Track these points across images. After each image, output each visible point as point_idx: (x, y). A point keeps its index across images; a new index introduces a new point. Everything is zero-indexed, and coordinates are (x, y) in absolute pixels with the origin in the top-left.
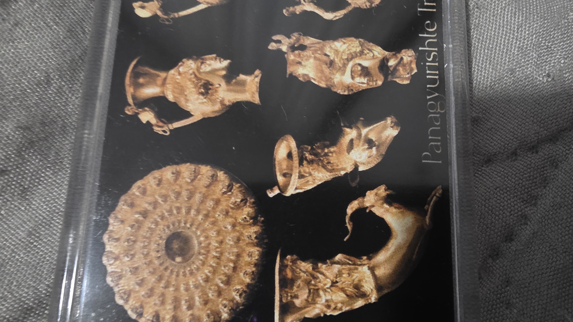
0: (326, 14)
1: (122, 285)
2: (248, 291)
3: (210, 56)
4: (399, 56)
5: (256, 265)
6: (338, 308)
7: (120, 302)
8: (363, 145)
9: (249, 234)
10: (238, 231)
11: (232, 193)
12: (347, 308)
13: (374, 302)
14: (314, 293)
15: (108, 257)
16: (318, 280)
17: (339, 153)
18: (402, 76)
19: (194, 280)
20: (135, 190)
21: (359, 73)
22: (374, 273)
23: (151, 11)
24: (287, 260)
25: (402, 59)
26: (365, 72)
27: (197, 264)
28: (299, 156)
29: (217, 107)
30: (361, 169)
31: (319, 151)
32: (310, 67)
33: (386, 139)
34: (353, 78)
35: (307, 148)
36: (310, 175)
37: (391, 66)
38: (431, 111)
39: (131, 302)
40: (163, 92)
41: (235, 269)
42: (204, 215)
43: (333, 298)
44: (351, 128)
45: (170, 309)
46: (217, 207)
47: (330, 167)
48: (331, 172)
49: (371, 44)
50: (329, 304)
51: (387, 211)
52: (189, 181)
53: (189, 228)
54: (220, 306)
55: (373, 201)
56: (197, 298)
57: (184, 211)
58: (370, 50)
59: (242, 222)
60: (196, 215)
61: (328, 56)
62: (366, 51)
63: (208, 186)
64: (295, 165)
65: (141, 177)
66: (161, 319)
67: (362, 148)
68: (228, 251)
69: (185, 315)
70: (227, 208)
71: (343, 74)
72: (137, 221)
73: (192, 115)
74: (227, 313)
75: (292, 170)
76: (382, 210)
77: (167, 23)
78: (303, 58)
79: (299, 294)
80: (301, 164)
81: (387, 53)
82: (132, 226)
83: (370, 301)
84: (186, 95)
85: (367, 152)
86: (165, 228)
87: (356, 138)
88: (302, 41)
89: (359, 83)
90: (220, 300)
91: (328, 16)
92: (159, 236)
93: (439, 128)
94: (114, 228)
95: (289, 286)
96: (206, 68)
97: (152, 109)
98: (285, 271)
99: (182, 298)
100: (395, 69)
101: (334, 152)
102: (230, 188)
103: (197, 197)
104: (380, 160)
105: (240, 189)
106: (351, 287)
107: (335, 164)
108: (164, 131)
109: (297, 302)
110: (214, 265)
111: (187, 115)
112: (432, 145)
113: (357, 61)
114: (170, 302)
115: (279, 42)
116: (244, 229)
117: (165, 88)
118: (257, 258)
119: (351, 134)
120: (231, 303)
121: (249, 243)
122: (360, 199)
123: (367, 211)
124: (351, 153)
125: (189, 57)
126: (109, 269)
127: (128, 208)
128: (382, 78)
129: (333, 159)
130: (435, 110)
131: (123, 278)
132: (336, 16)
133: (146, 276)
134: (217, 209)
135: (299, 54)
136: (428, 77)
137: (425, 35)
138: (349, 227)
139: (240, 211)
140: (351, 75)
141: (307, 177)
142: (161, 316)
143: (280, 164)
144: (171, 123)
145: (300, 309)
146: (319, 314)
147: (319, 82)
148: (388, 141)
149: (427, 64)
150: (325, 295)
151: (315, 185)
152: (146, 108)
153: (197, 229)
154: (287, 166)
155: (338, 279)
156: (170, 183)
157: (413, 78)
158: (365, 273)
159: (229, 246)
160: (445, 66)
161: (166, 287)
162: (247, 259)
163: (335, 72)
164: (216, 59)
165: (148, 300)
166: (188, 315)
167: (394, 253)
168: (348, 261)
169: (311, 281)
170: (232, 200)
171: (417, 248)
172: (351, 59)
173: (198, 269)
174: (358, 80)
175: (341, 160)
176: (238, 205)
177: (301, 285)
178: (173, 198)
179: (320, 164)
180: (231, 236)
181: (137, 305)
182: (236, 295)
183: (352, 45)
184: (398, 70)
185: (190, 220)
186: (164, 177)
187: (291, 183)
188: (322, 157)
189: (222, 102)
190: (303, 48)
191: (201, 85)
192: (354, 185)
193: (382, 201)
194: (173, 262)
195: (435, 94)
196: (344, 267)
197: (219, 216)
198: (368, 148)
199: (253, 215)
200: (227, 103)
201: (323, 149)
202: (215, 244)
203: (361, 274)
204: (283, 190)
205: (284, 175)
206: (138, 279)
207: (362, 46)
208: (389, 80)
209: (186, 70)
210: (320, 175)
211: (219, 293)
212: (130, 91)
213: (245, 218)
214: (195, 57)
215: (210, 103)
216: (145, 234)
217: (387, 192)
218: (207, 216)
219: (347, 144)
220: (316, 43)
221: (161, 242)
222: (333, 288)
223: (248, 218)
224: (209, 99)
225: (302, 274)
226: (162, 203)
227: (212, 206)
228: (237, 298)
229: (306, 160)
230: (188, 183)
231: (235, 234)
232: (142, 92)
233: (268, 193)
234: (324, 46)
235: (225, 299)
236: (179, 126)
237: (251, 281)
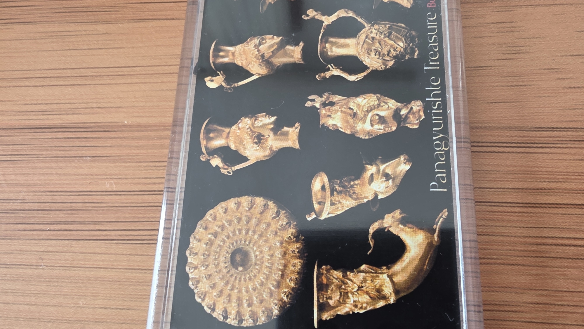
0: (350, 76)
1: (200, 288)
2: (293, 293)
3: (262, 114)
4: (410, 106)
5: (298, 273)
6: (363, 307)
7: (199, 300)
8: (381, 179)
9: (293, 249)
10: (285, 247)
11: (280, 218)
12: (371, 308)
13: (393, 303)
14: (344, 295)
15: (189, 267)
16: (347, 285)
17: (363, 185)
18: (412, 122)
19: (252, 284)
20: (208, 216)
21: (377, 121)
22: (392, 280)
23: (218, 83)
24: (323, 270)
25: (412, 108)
26: (382, 120)
27: (255, 272)
28: (330, 188)
29: (268, 152)
30: (380, 197)
31: (346, 184)
32: (338, 119)
33: (400, 173)
34: (372, 125)
35: (337, 182)
36: (340, 202)
37: (403, 115)
38: (437, 149)
39: (206, 300)
40: (228, 143)
41: (283, 276)
42: (259, 235)
43: (359, 299)
44: (372, 165)
45: (234, 306)
46: (268, 229)
47: (355, 196)
48: (355, 200)
49: (386, 98)
50: (356, 304)
51: (402, 230)
52: (247, 209)
53: (248, 245)
54: (272, 304)
55: (390, 222)
56: (255, 298)
57: (244, 232)
58: (386, 103)
59: (288, 240)
60: (254, 235)
61: (352, 109)
62: (382, 104)
63: (261, 213)
64: (327, 195)
65: (213, 208)
66: (228, 313)
67: (380, 181)
68: (277, 262)
69: (246, 312)
70: (276, 229)
71: (364, 123)
72: (210, 240)
73: (249, 160)
74: (277, 310)
75: (325, 199)
76: (399, 229)
77: (229, 91)
78: (332, 112)
79: (332, 296)
80: (332, 194)
81: (399, 104)
82: (206, 244)
83: (389, 302)
84: (244, 145)
85: (385, 183)
86: (231, 245)
87: (376, 172)
88: (331, 98)
89: (377, 129)
90: (272, 299)
91: (352, 78)
92: (226, 251)
93: (444, 163)
94: (193, 245)
95: (324, 290)
96: (258, 124)
97: (219, 156)
98: (322, 278)
99: (244, 298)
100: (407, 117)
101: (358, 184)
102: (278, 213)
103: (254, 221)
104: (395, 190)
105: (286, 215)
106: (374, 291)
107: (359, 194)
108: (229, 172)
109: (331, 302)
110: (267, 273)
111: (246, 159)
112: (438, 176)
113: (376, 112)
114: (235, 301)
115: (313, 100)
116: (289, 246)
117: (229, 140)
118: (299, 267)
119: (371, 169)
120: (280, 302)
121: (293, 256)
122: (380, 221)
123: (386, 230)
124: (371, 185)
125: (246, 116)
126: (191, 276)
127: (204, 230)
128: (396, 124)
129: (357, 189)
130: (440, 148)
131: (201, 283)
132: (357, 78)
133: (217, 281)
134: (268, 231)
135: (329, 109)
136: (434, 122)
137: (431, 88)
138: (372, 244)
139: (286, 231)
140: (371, 123)
141: (337, 204)
142: (228, 311)
143: (316, 195)
144: (234, 166)
145: (334, 307)
146: (349, 312)
147: (345, 130)
148: (402, 174)
149: (433, 111)
150: (353, 297)
151: (344, 211)
152: (215, 156)
153: (254, 245)
154: (321, 196)
155: (363, 285)
156: (233, 211)
157: (422, 123)
158: (384, 279)
159: (278, 259)
160: (448, 113)
161: (232, 289)
162: (292, 268)
163: (357, 121)
164: (266, 116)
165: (219, 299)
166: (248, 311)
167: (408, 263)
168: (371, 270)
169: (342, 286)
170: (279, 223)
171: (428, 260)
172: (371, 111)
173: (255, 276)
174: (376, 127)
175: (364, 190)
176: (284, 227)
177: (334, 289)
178: (236, 222)
179: (347, 194)
180: (279, 251)
181: (211, 303)
182: (284, 296)
183: (371, 100)
184: (409, 117)
185: (249, 239)
186: (229, 206)
187: (325, 209)
188: (349, 188)
189: (271, 149)
190: (332, 104)
191: (255, 137)
192: (374, 210)
193: (397, 223)
194: (236, 271)
195: (440, 135)
196: (368, 275)
197: (270, 235)
198: (386, 181)
199: (296, 235)
200: (275, 150)
201: (349, 183)
202: (267, 257)
203: (382, 281)
204: (319, 214)
205: (319, 203)
206: (211, 283)
207: (379, 100)
208: (401, 126)
209: (243, 126)
210: (348, 202)
211: (271, 294)
212: (203, 143)
213: (290, 237)
214: (250, 115)
215: (262, 150)
216: (216, 249)
217: (402, 215)
218: (261, 236)
219: (369, 177)
220: (342, 100)
221: (227, 255)
222: (359, 292)
223: (292, 237)
224: (261, 147)
225: (334, 280)
226: (228, 226)
227: (265, 228)
228: (285, 298)
229: (336, 191)
230: (247, 211)
231: (282, 250)
232: (212, 143)
233: (307, 217)
234: (349, 101)
235: (275, 299)
236: (239, 168)
237: (295, 285)
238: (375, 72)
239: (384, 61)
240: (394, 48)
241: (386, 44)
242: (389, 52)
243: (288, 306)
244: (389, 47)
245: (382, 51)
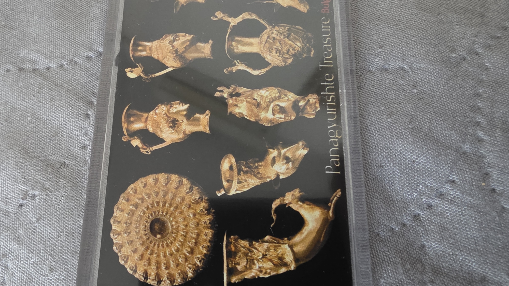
0: (254, 71)
1: (123, 252)
2: (205, 259)
3: (176, 102)
4: (307, 99)
5: (210, 241)
6: (268, 273)
7: (122, 262)
8: (282, 161)
9: (205, 220)
10: (197, 219)
11: (193, 193)
12: (274, 273)
13: (293, 270)
14: (250, 262)
15: (113, 233)
16: (253, 253)
17: (266, 166)
18: (309, 113)
19: (169, 250)
20: (129, 190)
21: (278, 111)
22: (293, 249)
23: (137, 73)
24: (231, 239)
25: (309, 100)
26: (282, 110)
27: (171, 239)
28: (237, 168)
29: (181, 136)
30: (281, 177)
31: (252, 165)
32: (243, 108)
33: (299, 157)
34: (274, 115)
35: (243, 163)
36: (246, 181)
37: (301, 106)
38: (331, 137)
40: (146, 127)
41: (196, 243)
42: (174, 207)
43: (264, 266)
44: (274, 149)
45: (154, 269)
46: (183, 202)
47: (259, 176)
48: (260, 179)
49: (286, 91)
50: (261, 269)
51: (301, 206)
52: (164, 184)
53: (165, 216)
54: (187, 268)
55: (291, 199)
56: (171, 262)
57: (161, 204)
58: (286, 95)
59: (200, 212)
60: (169, 207)
61: (256, 100)
62: (283, 96)
63: (176, 188)
64: (234, 174)
66: (148, 275)
67: (281, 163)
68: (191, 232)
70: (189, 203)
71: (267, 112)
72: (131, 210)
73: (165, 141)
74: (191, 273)
75: (233, 178)
76: (297, 207)
77: (147, 81)
78: (238, 101)
79: (240, 262)
80: (239, 173)
81: (297, 97)
82: (128, 214)
83: (290, 269)
84: (161, 128)
85: (285, 165)
86: (150, 215)
87: (277, 156)
88: (237, 90)
89: (278, 118)
90: (187, 264)
91: (255, 73)
92: (146, 221)
93: (337, 149)
94: (117, 215)
95: (233, 256)
96: (173, 110)
97: (139, 138)
98: (230, 247)
99: (162, 262)
100: (304, 108)
101: (262, 165)
102: (191, 189)
103: (170, 195)
104: (294, 171)
105: (198, 190)
106: (277, 259)
107: (263, 174)
108: (147, 152)
109: (239, 268)
110: (182, 240)
111: (162, 141)
113: (277, 103)
114: (154, 264)
115: (222, 91)
116: (201, 217)
117: (147, 124)
118: (210, 236)
119: (273, 153)
120: (194, 266)
121: (205, 226)
122: (281, 198)
123: (287, 206)
124: (274, 166)
125: (162, 103)
126: (115, 241)
127: (126, 202)
128: (295, 114)
129: (261, 170)
130: (334, 136)
131: (124, 247)
132: (261, 73)
133: (138, 246)
134: (183, 204)
135: (236, 99)
136: (328, 113)
137: (326, 84)
138: (274, 217)
139: (199, 205)
140: (273, 113)
141: (243, 182)
142: (148, 272)
143: (225, 174)
144: (152, 147)
145: (241, 272)
146: (255, 276)
147: (250, 117)
148: (301, 158)
149: (327, 104)
150: (258, 263)
151: (249, 188)
152: (135, 137)
153: (170, 216)
154: (229, 175)
155: (267, 253)
156: (152, 186)
157: (317, 114)
158: (286, 249)
159: (192, 228)
160: (341, 105)
161: (151, 254)
162: (204, 237)
163: (261, 110)
164: (180, 104)
165: (140, 262)
166: (166, 273)
167: (306, 236)
168: (274, 241)
169: (248, 253)
170: (192, 198)
171: (324, 233)
172: (272, 102)
173: (172, 243)
174: (278, 116)
175: (267, 171)
176: (197, 201)
177: (242, 256)
178: (154, 195)
179: (252, 174)
180: (193, 222)
181: (133, 265)
182: (198, 261)
183: (273, 92)
184: (306, 108)
185: (165, 210)
186: (147, 182)
187: (233, 186)
188: (254, 169)
189: (184, 132)
190: (238, 95)
191: (170, 122)
192: (276, 188)
193: (297, 200)
194: (155, 238)
195: (334, 125)
196: (271, 244)
197: (184, 208)
198: (286, 163)
199: (207, 208)
200: (188, 133)
201: (254, 164)
202: (182, 227)
203: (284, 250)
204: (227, 191)
205: (228, 181)
206: (133, 248)
207: (279, 93)
208: (299, 115)
209: (160, 111)
210: (253, 181)
211: (186, 259)
212: (125, 126)
213: (202, 210)
214: (166, 103)
215: (176, 133)
216: (137, 219)
217: (301, 194)
218: (176, 208)
219: (271, 160)
220: (247, 92)
221: (147, 224)
222: (264, 259)
223: (204, 210)
224: (176, 130)
225: (242, 249)
226: (147, 199)
227: (180, 201)
228: (198, 263)
229: (242, 170)
230: (164, 186)
231: (195, 221)
232: (132, 126)
233: (217, 193)
234: (253, 93)
235: (190, 263)
236: (157, 148)
237: (207, 252)
238: (276, 68)
239: (284, 59)
240: (292, 47)
241: (285, 43)
242: (288, 51)
243: (201, 270)
244: (288, 46)
245: (282, 50)
